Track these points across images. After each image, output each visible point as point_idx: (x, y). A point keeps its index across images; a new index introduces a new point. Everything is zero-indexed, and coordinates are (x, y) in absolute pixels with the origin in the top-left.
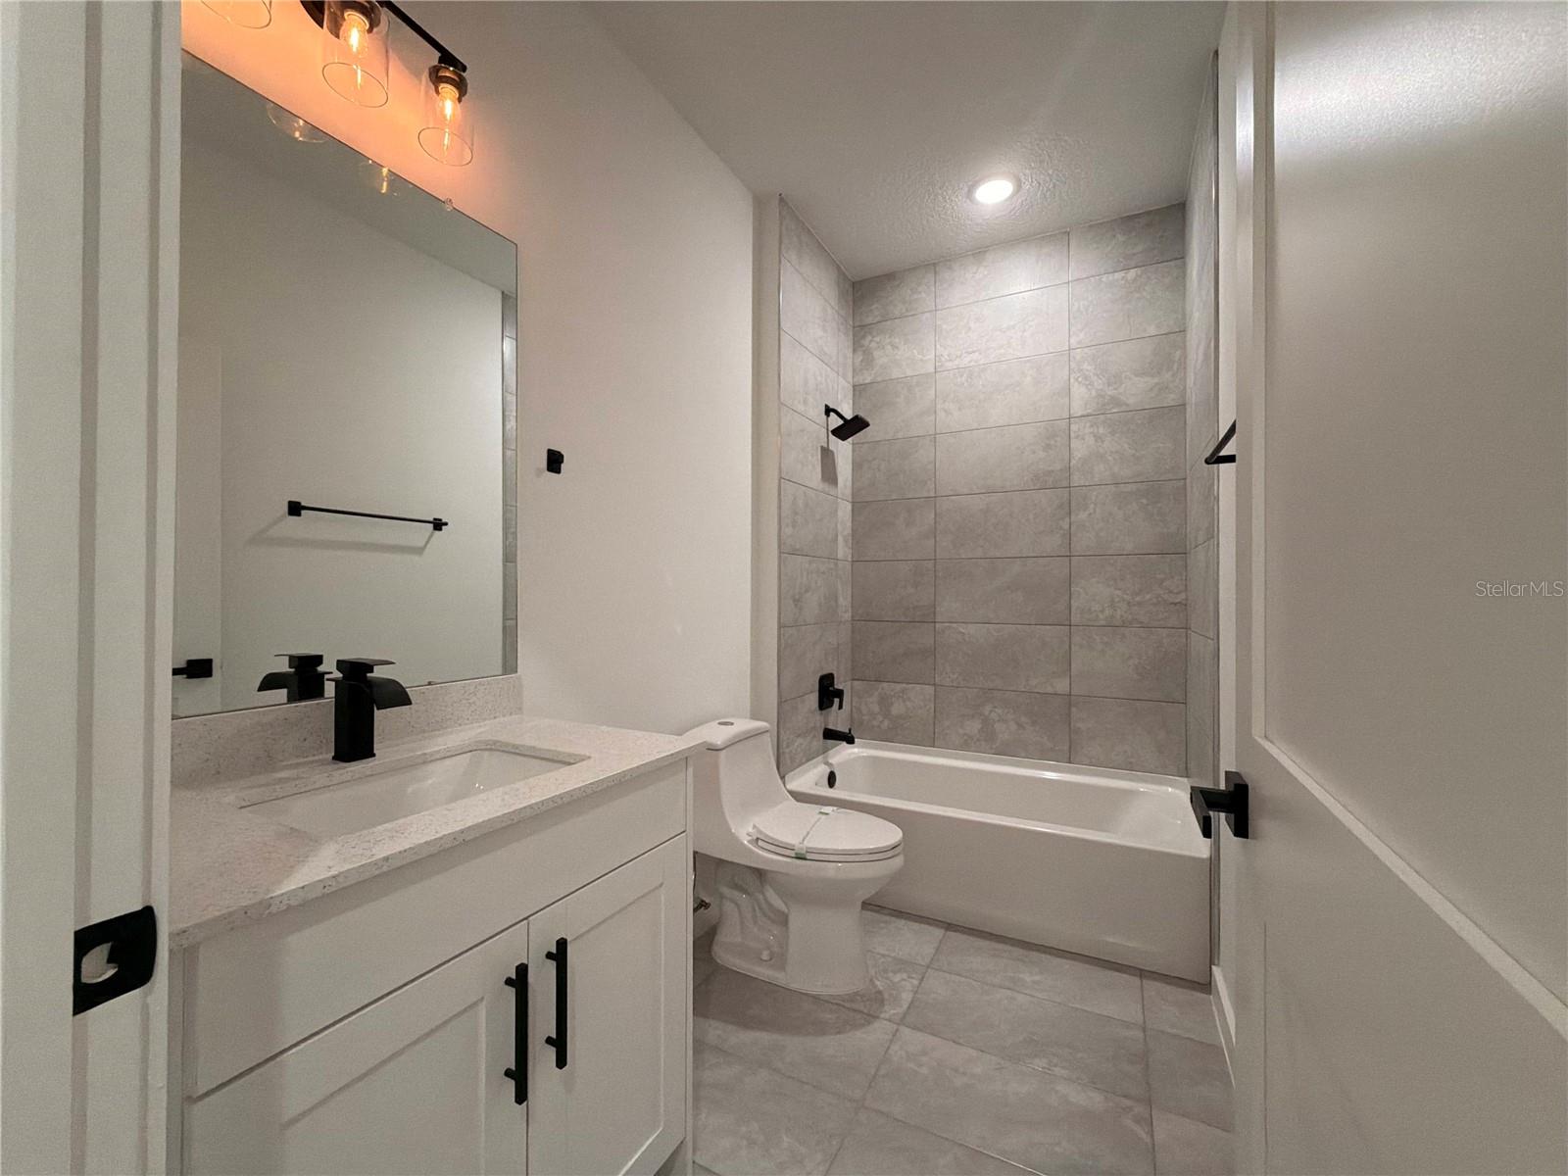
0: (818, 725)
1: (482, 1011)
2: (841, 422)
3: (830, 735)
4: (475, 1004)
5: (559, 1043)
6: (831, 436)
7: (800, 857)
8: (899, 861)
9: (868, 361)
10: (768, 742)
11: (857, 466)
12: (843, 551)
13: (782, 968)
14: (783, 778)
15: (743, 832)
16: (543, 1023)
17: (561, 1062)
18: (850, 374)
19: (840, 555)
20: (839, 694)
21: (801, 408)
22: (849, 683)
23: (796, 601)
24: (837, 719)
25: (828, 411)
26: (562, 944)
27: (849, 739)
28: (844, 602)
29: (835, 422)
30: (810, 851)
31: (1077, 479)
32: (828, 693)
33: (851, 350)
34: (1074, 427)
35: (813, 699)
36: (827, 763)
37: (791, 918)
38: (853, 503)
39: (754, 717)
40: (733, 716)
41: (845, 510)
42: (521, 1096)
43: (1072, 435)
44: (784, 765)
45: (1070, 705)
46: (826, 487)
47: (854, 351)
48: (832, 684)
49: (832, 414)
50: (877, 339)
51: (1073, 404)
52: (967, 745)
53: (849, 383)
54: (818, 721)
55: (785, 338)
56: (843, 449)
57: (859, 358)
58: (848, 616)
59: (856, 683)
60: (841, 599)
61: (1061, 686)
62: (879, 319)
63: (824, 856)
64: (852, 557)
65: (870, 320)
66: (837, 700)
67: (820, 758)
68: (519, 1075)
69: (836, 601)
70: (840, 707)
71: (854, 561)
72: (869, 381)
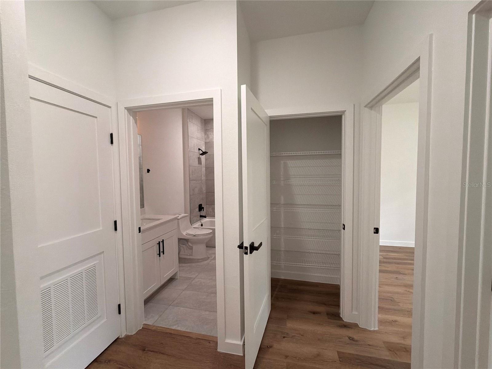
0: (199, 215)
1: (155, 246)
2: (202, 152)
3: (201, 216)
4: (154, 246)
5: (163, 252)
6: (200, 155)
7: (194, 236)
8: (212, 235)
9: (208, 137)
10: (188, 218)
11: (206, 160)
12: (203, 178)
13: (192, 255)
14: (191, 225)
15: (184, 233)
16: (161, 250)
17: (164, 254)
18: (204, 140)
19: (203, 179)
20: (203, 208)
21: (193, 150)
22: (206, 206)
23: (193, 190)
24: (203, 213)
25: (199, 149)
26: (163, 240)
27: (205, 217)
28: (204, 189)
29: (201, 152)
30: (196, 235)
32: (201, 208)
33: (204, 134)
35: (197, 209)
36: (201, 222)
37: (193, 247)
38: (206, 167)
39: (185, 213)
40: (182, 213)
41: (204, 169)
42: (160, 256)
44: (192, 222)
46: (199, 165)
47: (205, 135)
48: (202, 206)
49: (200, 150)
50: (210, 133)
53: (204, 142)
54: (199, 214)
55: (189, 137)
56: (203, 157)
58: (205, 192)
59: (207, 205)
60: (203, 188)
62: (210, 128)
63: (199, 235)
64: (206, 179)
65: (208, 128)
66: (203, 209)
67: (199, 221)
68: (159, 254)
69: (202, 189)
70: (203, 211)
71: (206, 180)
72: (208, 141)
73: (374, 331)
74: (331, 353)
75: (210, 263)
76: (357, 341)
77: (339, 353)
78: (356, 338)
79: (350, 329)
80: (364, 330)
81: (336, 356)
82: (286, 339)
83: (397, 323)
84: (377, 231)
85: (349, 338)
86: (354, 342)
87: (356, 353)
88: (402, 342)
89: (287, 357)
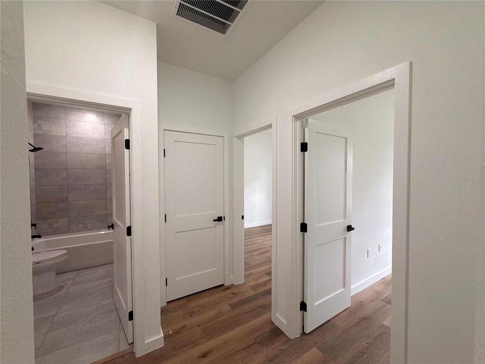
3: (34, 236)
7: (37, 263)
8: (66, 257)
9: (40, 127)
12: (32, 183)
18: (32, 130)
20: (35, 225)
22: (38, 222)
27: (39, 237)
28: (33, 198)
31: (107, 168)
33: (32, 123)
34: (107, 156)
38: (35, 169)
41: (32, 171)
43: (106, 158)
45: (107, 216)
47: (34, 123)
50: (44, 122)
51: (106, 151)
52: (79, 231)
53: (32, 133)
57: (36, 125)
58: (35, 202)
61: (105, 213)
64: (35, 184)
65: (40, 116)
70: (36, 228)
71: (35, 186)
72: (41, 133)
73: (243, 284)
74: (225, 307)
75: (69, 291)
76: (237, 293)
77: (229, 305)
78: (235, 292)
79: (231, 289)
80: (238, 286)
81: (229, 307)
82: (193, 316)
83: (252, 274)
84: (243, 217)
85: (232, 294)
86: (236, 295)
87: (239, 300)
88: (257, 283)
89: (199, 326)
